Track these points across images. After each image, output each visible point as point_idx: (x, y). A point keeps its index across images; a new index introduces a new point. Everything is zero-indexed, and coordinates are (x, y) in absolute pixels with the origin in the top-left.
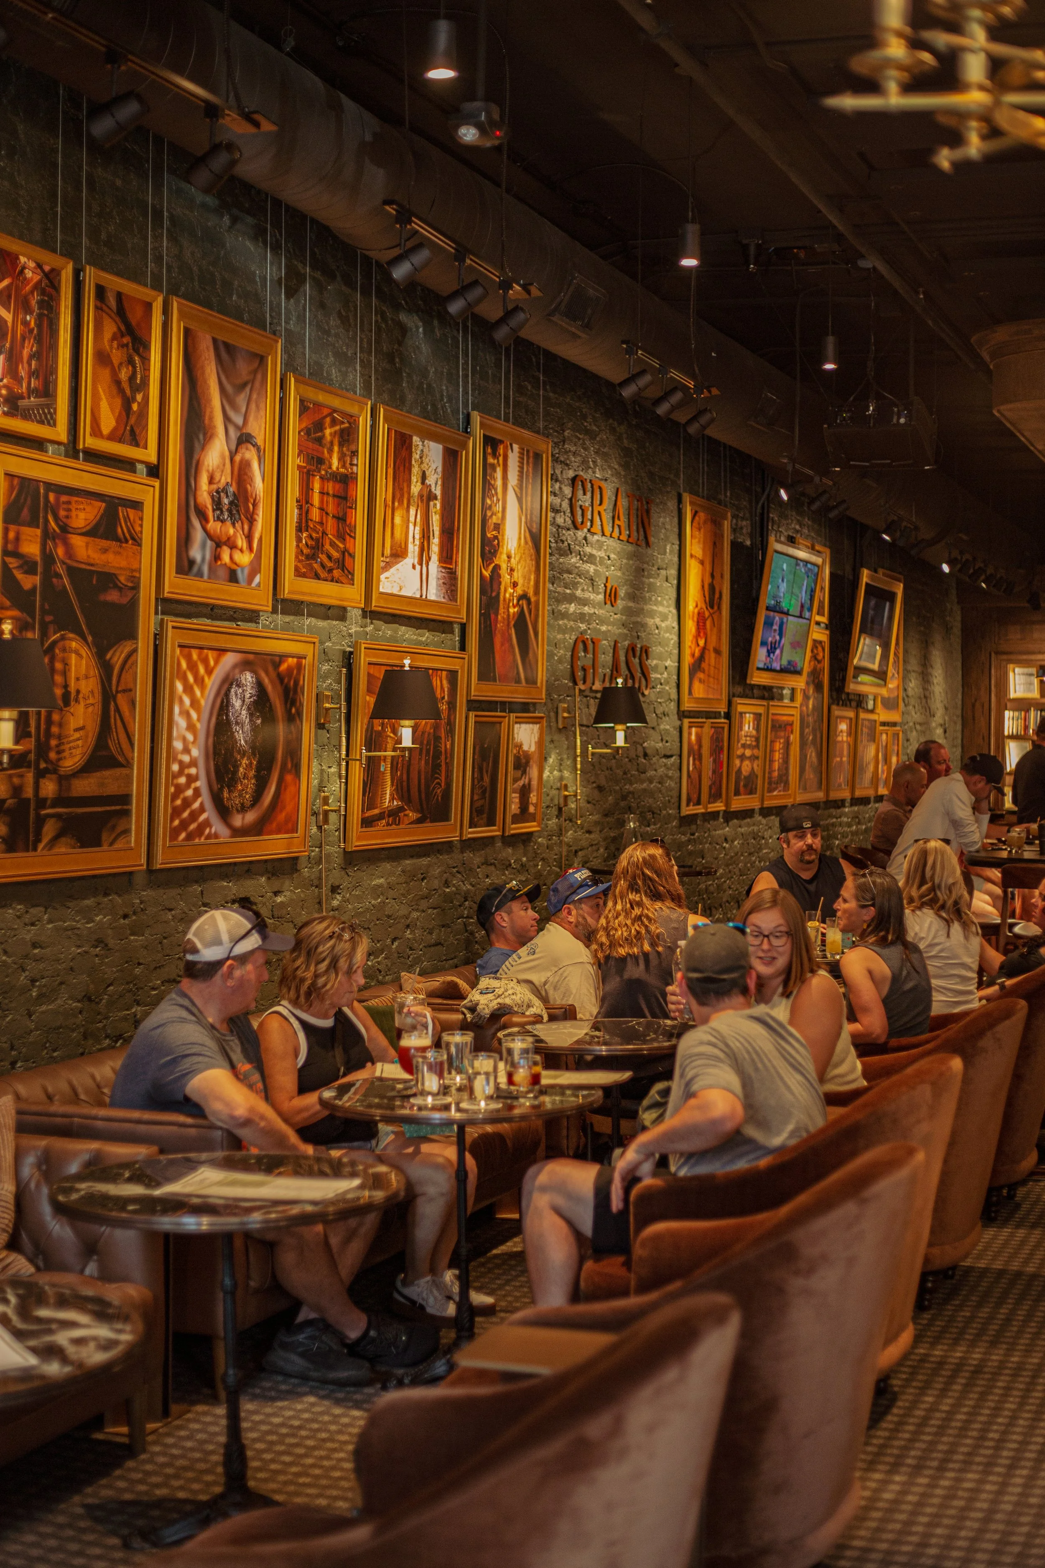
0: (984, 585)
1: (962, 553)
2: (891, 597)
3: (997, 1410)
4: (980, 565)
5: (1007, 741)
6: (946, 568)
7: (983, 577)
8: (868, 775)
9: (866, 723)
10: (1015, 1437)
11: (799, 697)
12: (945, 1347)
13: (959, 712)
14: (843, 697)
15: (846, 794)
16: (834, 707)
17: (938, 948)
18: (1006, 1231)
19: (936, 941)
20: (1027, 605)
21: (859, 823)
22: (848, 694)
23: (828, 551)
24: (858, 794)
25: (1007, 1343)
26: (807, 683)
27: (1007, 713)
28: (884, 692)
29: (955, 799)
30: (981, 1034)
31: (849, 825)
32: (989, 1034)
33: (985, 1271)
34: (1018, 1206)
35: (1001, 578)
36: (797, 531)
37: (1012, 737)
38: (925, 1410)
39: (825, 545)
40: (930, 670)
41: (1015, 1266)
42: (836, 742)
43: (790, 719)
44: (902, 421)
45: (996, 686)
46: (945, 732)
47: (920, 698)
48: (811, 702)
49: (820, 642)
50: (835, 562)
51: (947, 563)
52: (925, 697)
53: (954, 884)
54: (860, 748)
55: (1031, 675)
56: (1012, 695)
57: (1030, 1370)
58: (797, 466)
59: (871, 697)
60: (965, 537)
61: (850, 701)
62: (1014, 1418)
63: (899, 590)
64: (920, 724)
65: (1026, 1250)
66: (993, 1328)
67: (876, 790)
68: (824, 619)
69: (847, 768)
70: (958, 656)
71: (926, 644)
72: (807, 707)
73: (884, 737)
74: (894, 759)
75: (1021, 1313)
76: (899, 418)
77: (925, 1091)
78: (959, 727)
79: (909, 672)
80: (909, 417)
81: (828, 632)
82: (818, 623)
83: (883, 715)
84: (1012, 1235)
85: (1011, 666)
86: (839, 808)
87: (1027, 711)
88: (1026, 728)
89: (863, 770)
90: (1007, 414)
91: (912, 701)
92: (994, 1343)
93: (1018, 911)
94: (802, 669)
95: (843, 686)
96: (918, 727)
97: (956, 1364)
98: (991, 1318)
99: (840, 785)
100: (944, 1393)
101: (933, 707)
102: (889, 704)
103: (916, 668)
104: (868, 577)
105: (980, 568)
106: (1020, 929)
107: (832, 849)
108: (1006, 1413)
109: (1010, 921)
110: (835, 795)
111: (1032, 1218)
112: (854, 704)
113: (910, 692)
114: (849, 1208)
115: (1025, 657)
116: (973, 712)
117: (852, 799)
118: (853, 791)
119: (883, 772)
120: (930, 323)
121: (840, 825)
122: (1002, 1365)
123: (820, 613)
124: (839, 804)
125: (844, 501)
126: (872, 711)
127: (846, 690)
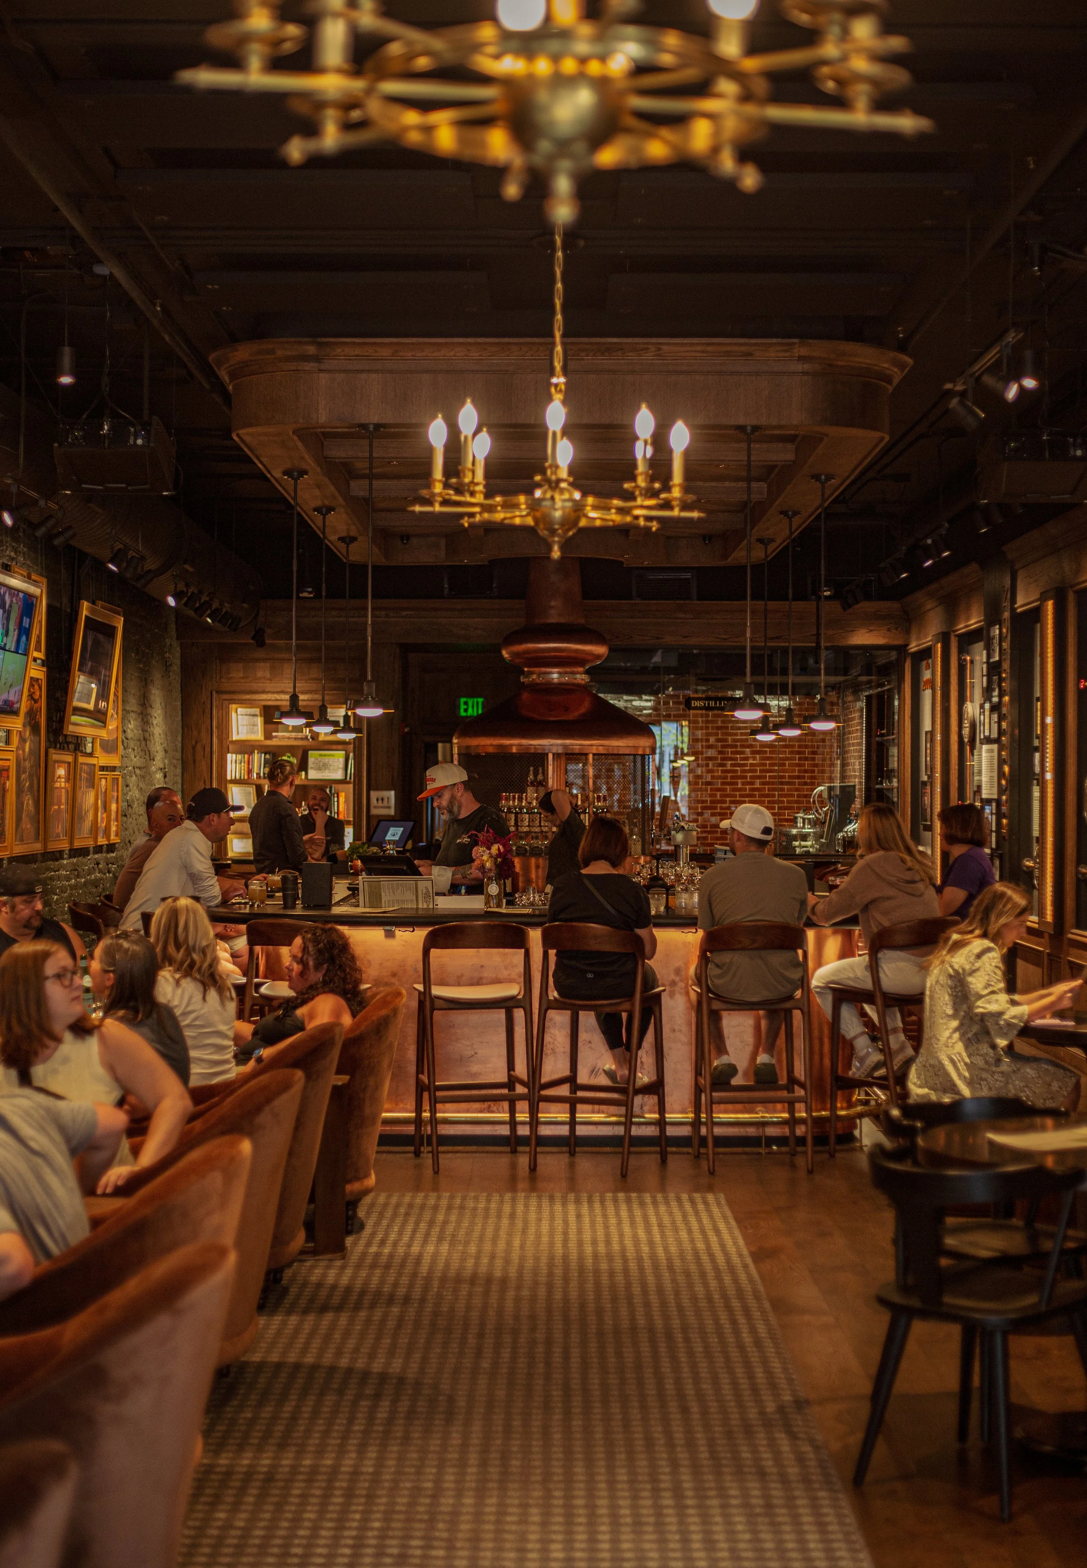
0: (209, 620)
1: (187, 585)
2: (110, 632)
3: (296, 1521)
4: (204, 598)
5: (230, 786)
6: (171, 601)
7: (209, 612)
8: (87, 824)
9: (85, 767)
10: (320, 1550)
11: (15, 739)
12: (231, 1455)
13: (179, 755)
14: (61, 739)
15: (65, 846)
16: (51, 751)
17: (193, 1016)
18: (278, 1319)
19: (190, 1008)
20: (252, 641)
21: (78, 876)
22: (66, 736)
23: (45, 581)
24: (77, 844)
25: (295, 1445)
26: (24, 726)
27: (229, 756)
28: (103, 734)
29: (193, 850)
30: (258, 1109)
31: (68, 879)
32: (267, 1109)
33: (261, 1366)
34: (286, 1290)
35: (227, 612)
36: (13, 559)
37: (235, 782)
38: (219, 1528)
39: (41, 575)
40: (149, 710)
41: (292, 1358)
42: (53, 789)
43: (7, 763)
44: (139, 442)
45: (217, 728)
46: (165, 776)
47: (139, 740)
48: (27, 745)
49: (37, 680)
50: (52, 593)
51: (173, 596)
52: (145, 739)
53: (207, 946)
54: (79, 794)
55: (255, 715)
56: (235, 737)
57: (325, 1473)
58: (23, 488)
59: (89, 740)
60: (191, 569)
61: (68, 743)
62: (315, 1528)
63: (119, 623)
64: (140, 768)
65: (302, 1339)
66: (279, 1428)
67: (96, 840)
68: (40, 655)
69: (65, 816)
70: (177, 694)
71: (145, 682)
72: (24, 751)
73: (103, 782)
74: (114, 807)
75: (307, 1410)
76: (135, 439)
77: (215, 1179)
78: (179, 771)
79: (128, 712)
80: (147, 438)
81: (45, 669)
82: (35, 660)
83: (103, 759)
84: (284, 1323)
85: (233, 706)
86: (57, 860)
87: (251, 753)
88: (250, 772)
89: (82, 818)
90: (247, 439)
91: (132, 744)
92: (282, 1446)
93: (262, 968)
94: (19, 709)
95: (62, 728)
96: (138, 771)
97: (244, 1473)
98: (275, 1418)
99: (58, 835)
100: (236, 1507)
101: (152, 749)
102: (109, 747)
103: (135, 708)
104: (89, 609)
105: (206, 602)
106: (267, 989)
107: (50, 905)
108: (306, 1524)
109: (256, 980)
110: (53, 846)
111: (303, 1302)
112: (72, 747)
113: (130, 734)
114: (163, 1322)
115: (248, 697)
116: (194, 754)
117: (70, 850)
118: (71, 843)
119: (102, 819)
120: (167, 338)
121: (59, 878)
122: (294, 1470)
123: (38, 649)
124: (57, 856)
125: (70, 527)
126: (91, 755)
127: (65, 733)
